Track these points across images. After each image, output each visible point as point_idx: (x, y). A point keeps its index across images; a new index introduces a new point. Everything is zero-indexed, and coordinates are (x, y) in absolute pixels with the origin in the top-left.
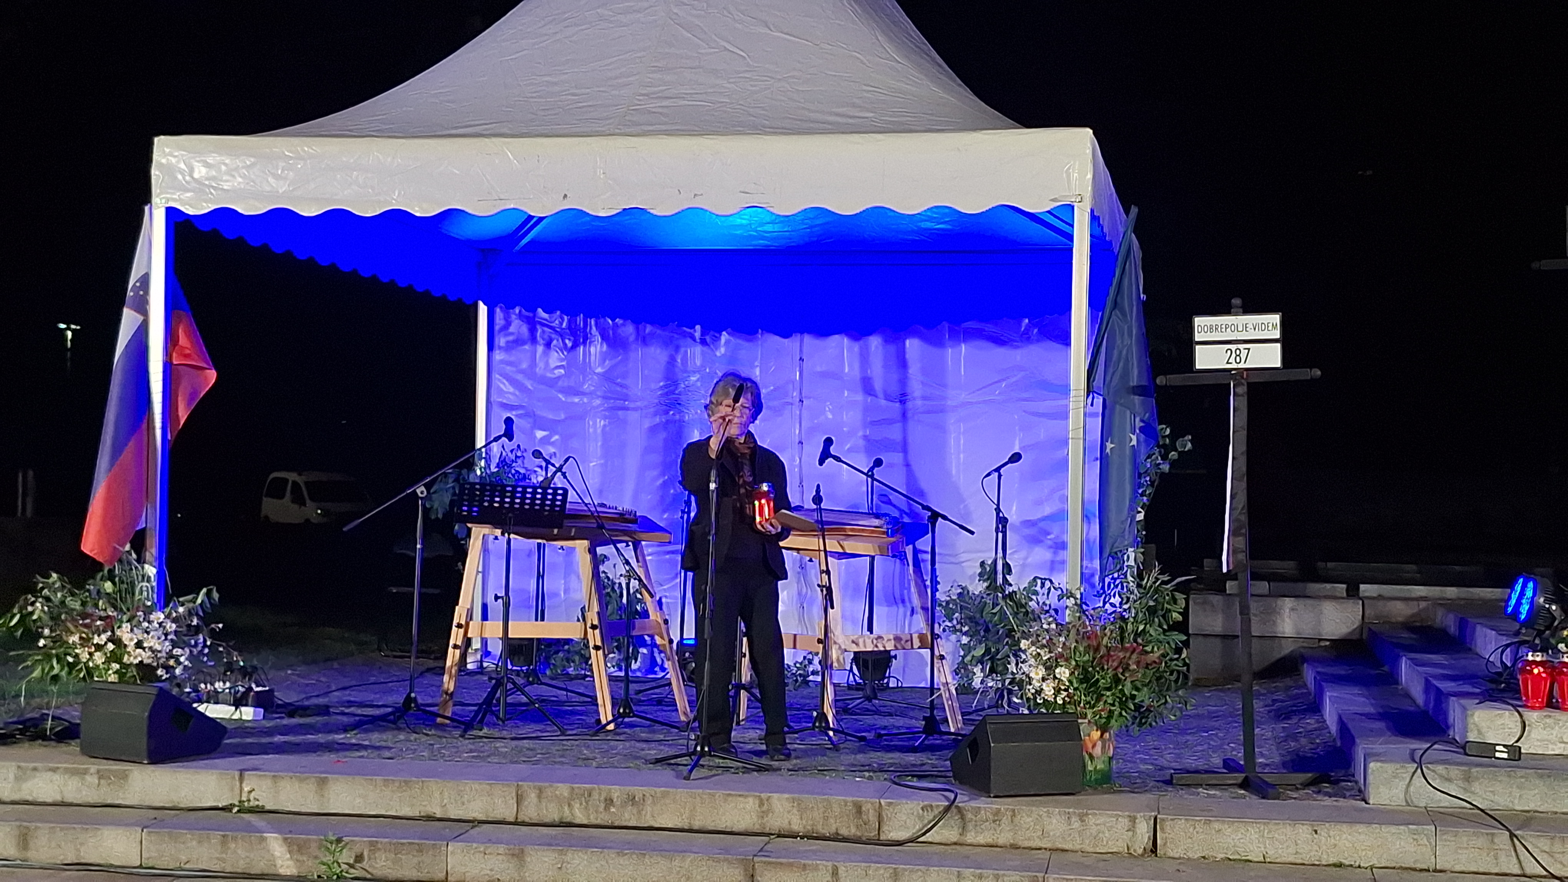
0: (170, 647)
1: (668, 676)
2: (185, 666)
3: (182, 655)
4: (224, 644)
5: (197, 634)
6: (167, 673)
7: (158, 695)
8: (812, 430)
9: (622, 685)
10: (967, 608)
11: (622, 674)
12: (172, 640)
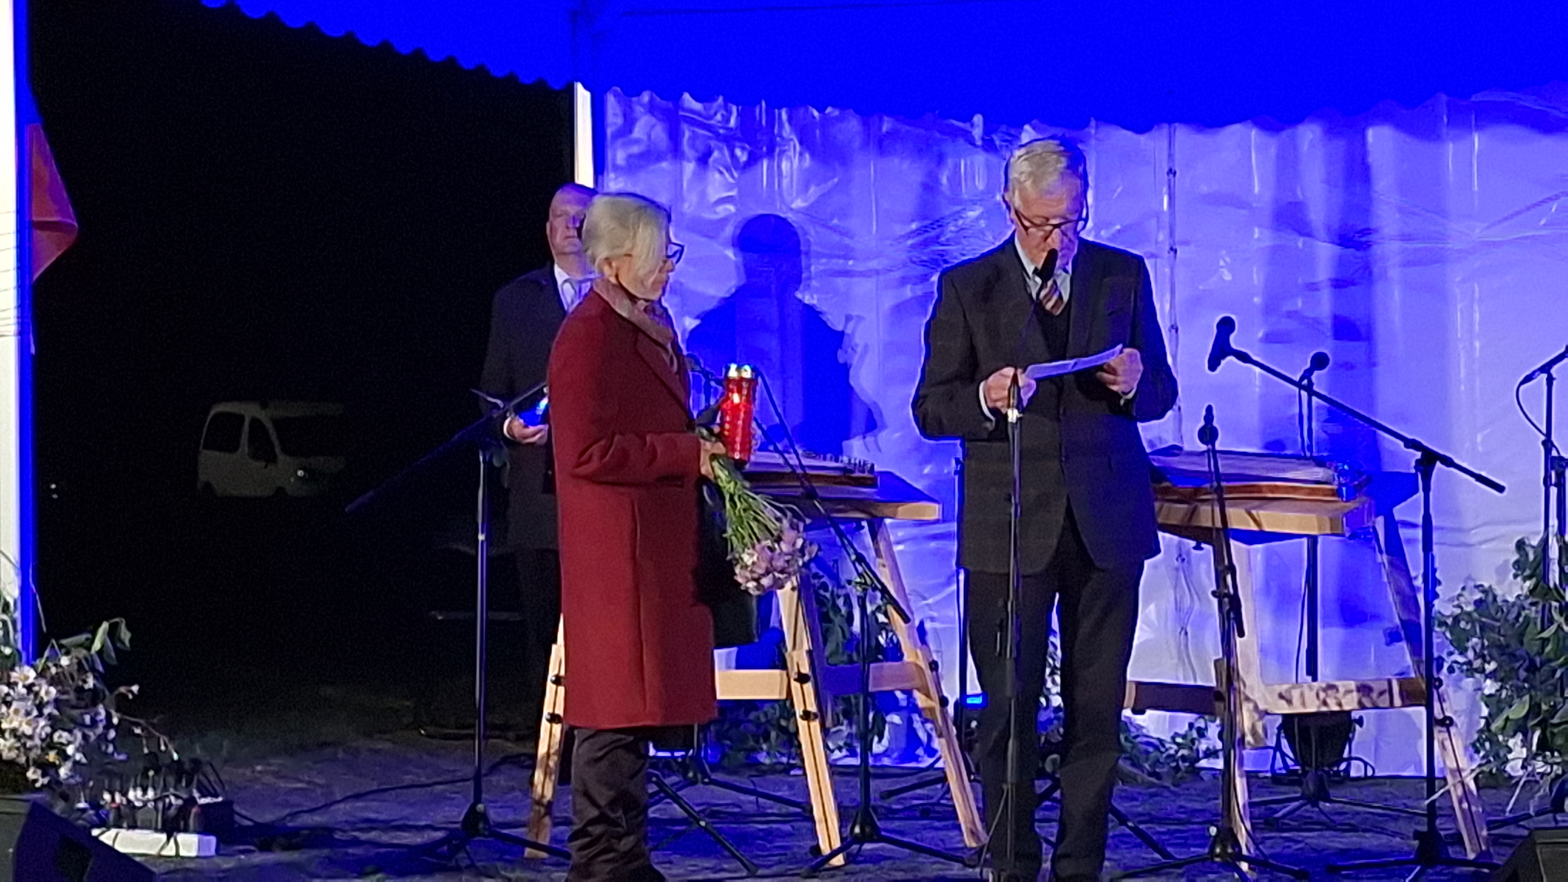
0: (48, 730)
1: (940, 765)
2: (76, 763)
3: (69, 743)
4: (142, 721)
5: (95, 704)
6: (43, 776)
7: (31, 815)
8: (1197, 302)
9: (857, 781)
10: (1492, 629)
11: (856, 761)
12: (50, 717)
